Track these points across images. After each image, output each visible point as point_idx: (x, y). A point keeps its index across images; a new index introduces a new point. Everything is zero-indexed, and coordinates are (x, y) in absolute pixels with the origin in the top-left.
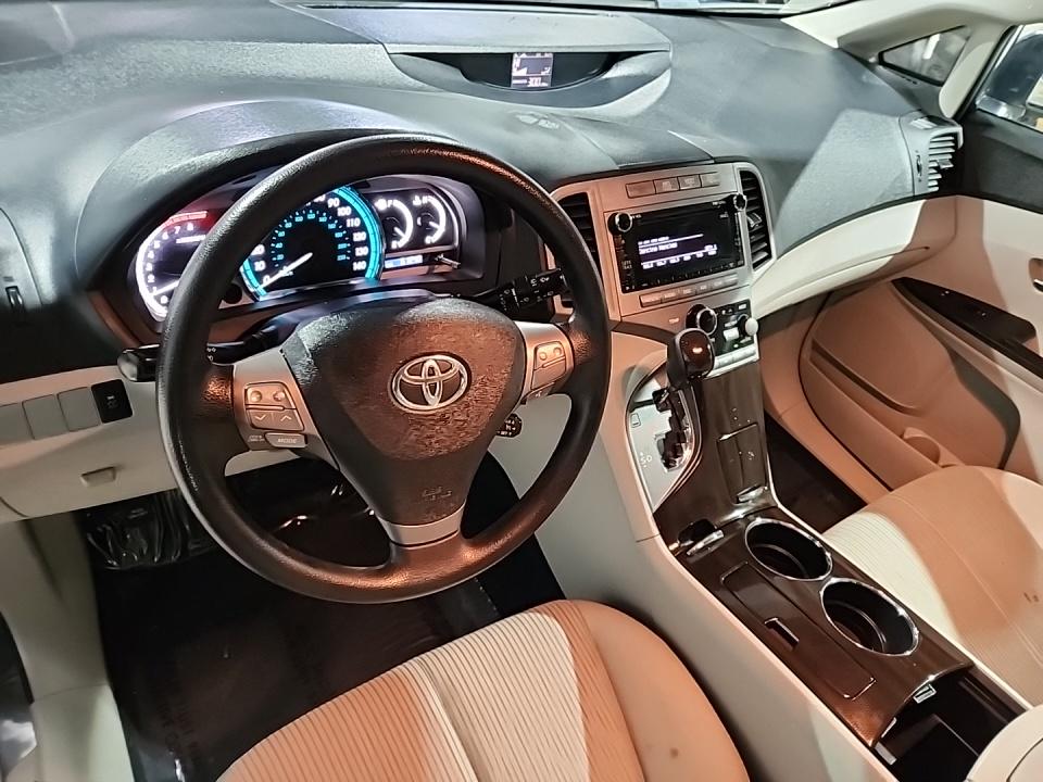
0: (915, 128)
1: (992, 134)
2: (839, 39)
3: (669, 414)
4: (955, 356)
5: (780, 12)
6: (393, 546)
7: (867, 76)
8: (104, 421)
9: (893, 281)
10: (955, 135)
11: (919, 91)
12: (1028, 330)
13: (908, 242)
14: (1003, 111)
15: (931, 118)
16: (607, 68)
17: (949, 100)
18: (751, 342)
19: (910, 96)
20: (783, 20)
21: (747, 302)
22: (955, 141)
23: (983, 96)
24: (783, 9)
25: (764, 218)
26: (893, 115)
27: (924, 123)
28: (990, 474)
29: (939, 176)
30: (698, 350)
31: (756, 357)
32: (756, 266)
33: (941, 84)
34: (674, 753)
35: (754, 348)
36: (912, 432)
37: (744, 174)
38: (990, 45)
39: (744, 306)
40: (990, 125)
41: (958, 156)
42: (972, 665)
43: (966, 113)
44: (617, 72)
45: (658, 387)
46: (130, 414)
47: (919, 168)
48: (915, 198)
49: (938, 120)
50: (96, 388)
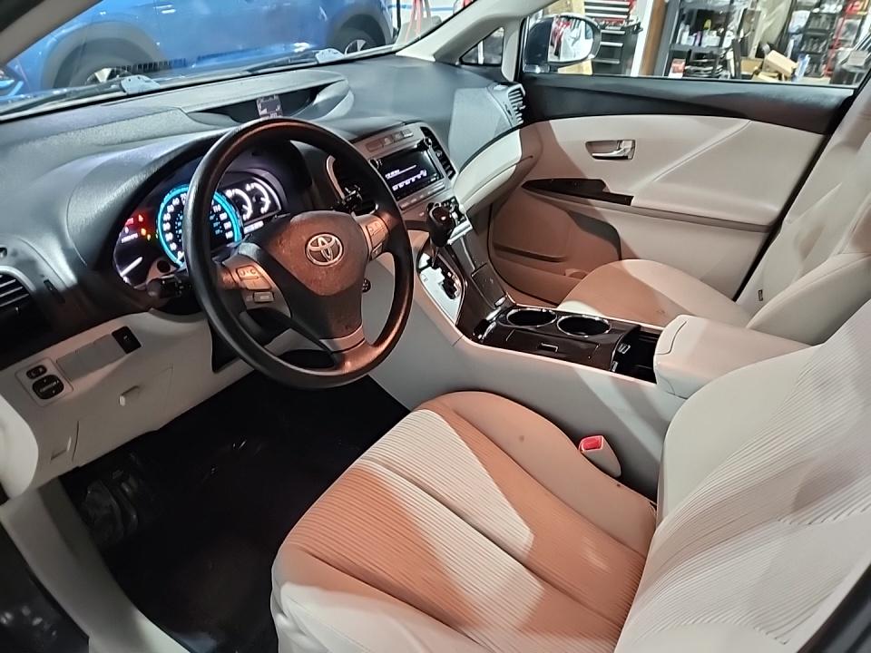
0: (497, 91)
1: (538, 83)
2: (434, 55)
3: (439, 270)
4: (572, 214)
5: (393, 49)
6: (335, 356)
7: (458, 71)
8: (127, 352)
9: (523, 186)
10: (519, 89)
11: (492, 73)
12: (601, 184)
13: (520, 154)
14: (538, 70)
15: (503, 84)
16: (313, 98)
17: (508, 72)
18: (465, 220)
19: (487, 76)
20: (397, 54)
21: (454, 197)
22: (521, 92)
23: (524, 65)
24: (394, 47)
25: (442, 150)
26: (484, 87)
27: (500, 87)
28: (615, 265)
29: (520, 115)
30: (443, 218)
31: (471, 227)
32: (450, 177)
33: (500, 65)
34: (522, 438)
35: (467, 222)
36: (570, 271)
37: (424, 129)
38: (517, 33)
39: (453, 200)
40: (535, 79)
41: (525, 100)
42: (640, 326)
43: (520, 76)
44: (320, 98)
45: (428, 258)
46: (139, 346)
47: (509, 112)
48: (513, 130)
49: (509, 84)
50: (115, 334)
